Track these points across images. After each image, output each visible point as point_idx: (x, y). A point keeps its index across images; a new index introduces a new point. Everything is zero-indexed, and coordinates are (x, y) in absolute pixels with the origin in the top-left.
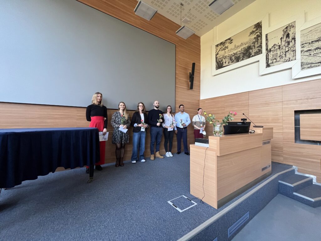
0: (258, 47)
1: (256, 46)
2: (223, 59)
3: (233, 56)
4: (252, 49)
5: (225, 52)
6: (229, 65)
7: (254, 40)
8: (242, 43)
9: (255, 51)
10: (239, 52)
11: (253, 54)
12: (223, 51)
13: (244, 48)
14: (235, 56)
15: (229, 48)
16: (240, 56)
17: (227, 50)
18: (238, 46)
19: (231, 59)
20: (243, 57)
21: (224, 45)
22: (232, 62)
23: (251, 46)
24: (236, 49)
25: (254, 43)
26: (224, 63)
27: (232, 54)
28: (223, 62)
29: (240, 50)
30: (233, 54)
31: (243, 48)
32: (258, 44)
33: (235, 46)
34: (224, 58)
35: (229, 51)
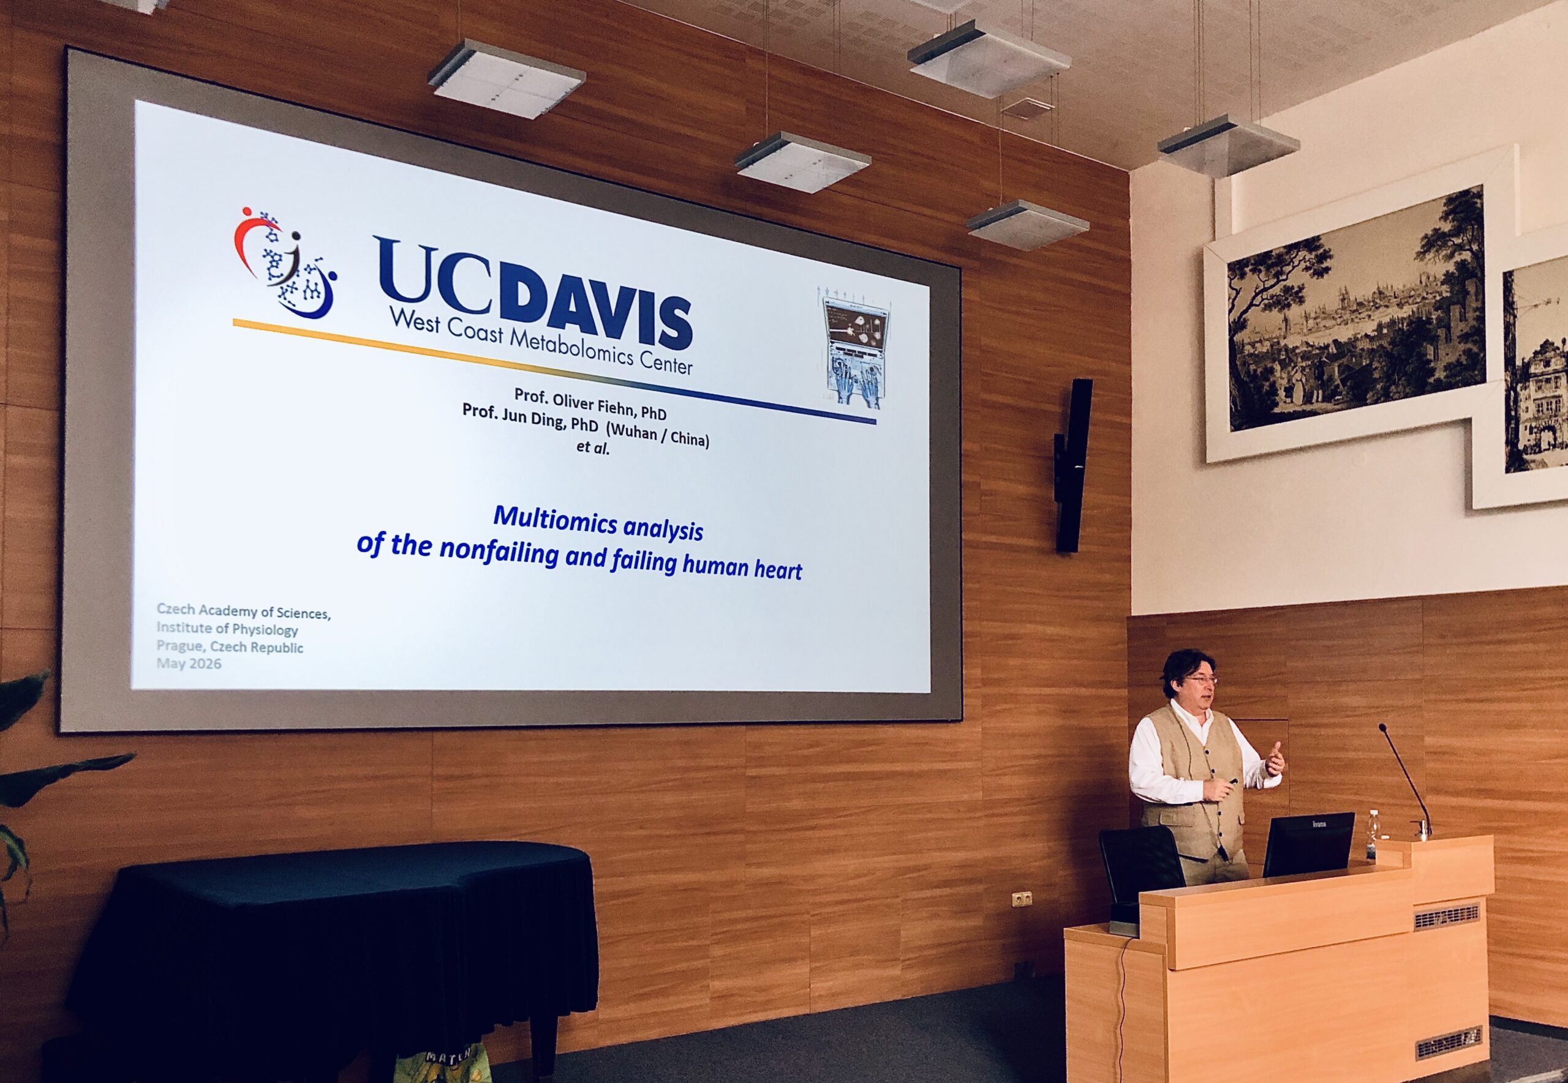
0: (1464, 338)
1: (1458, 328)
2: (1277, 367)
3: (1333, 358)
4: (1434, 340)
5: (1286, 320)
6: (1314, 413)
7: (1446, 293)
8: (1380, 293)
9: (1452, 359)
10: (1365, 345)
11: (1440, 374)
12: (1275, 311)
13: (1393, 322)
14: (1344, 360)
15: (1311, 304)
16: (1368, 369)
17: (1295, 312)
18: (1360, 304)
19: (1319, 377)
20: (1388, 377)
21: (1277, 275)
22: (1327, 399)
23: (1429, 320)
24: (1347, 316)
25: (1443, 305)
26: (1282, 393)
27: (1327, 347)
28: (1273, 385)
29: (1369, 328)
30: (1333, 350)
31: (1386, 320)
32: (1463, 318)
33: (1343, 300)
34: (1284, 365)
35: (1311, 322)
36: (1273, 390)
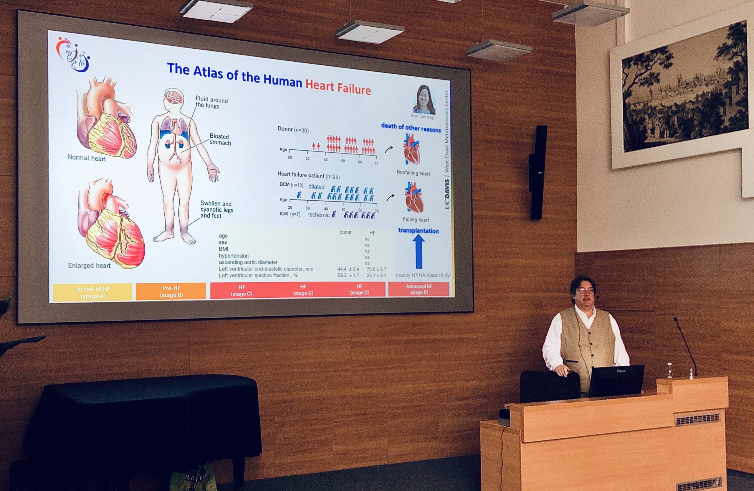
0: (738, 103)
1: (736, 98)
2: (647, 117)
3: (674, 113)
4: (723, 104)
5: (651, 92)
6: (665, 143)
7: (729, 78)
8: (697, 78)
9: (732, 115)
10: (690, 106)
11: (727, 123)
12: (646, 86)
13: (703, 95)
14: (680, 115)
15: (663, 83)
16: (692, 120)
17: (655, 87)
18: (687, 84)
19: (667, 123)
20: (701, 124)
21: (646, 67)
22: (671, 136)
23: (721, 94)
24: (681, 90)
25: (728, 85)
26: (649, 132)
27: (671, 107)
28: (645, 127)
29: (692, 97)
30: (674, 109)
31: (700, 93)
32: (738, 93)
33: (679, 81)
34: (650, 116)
35: (663, 93)
36: (645, 131)
